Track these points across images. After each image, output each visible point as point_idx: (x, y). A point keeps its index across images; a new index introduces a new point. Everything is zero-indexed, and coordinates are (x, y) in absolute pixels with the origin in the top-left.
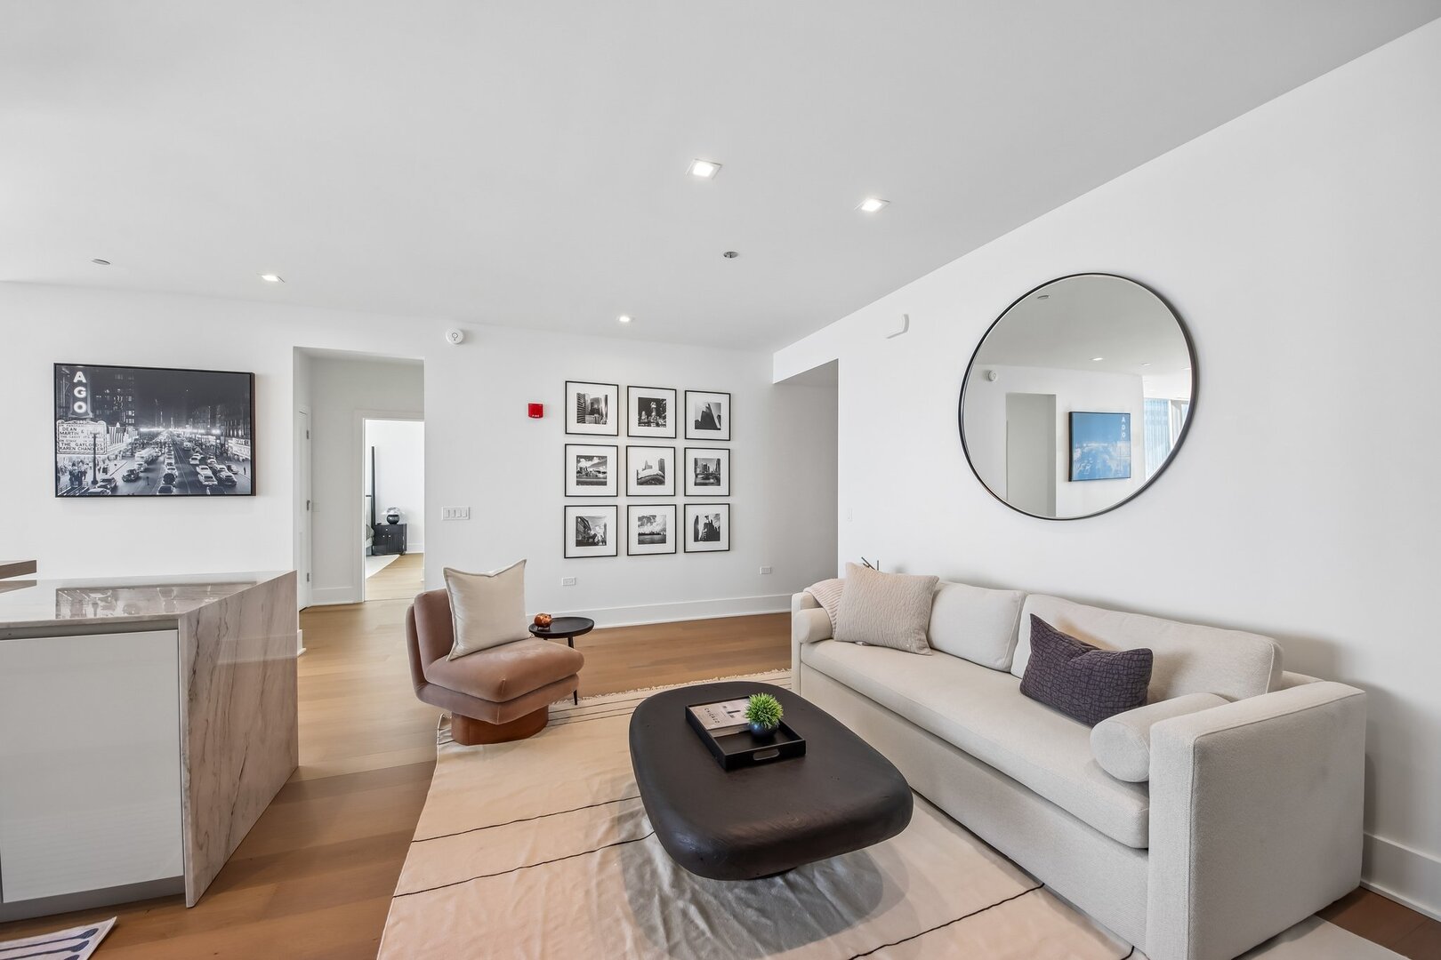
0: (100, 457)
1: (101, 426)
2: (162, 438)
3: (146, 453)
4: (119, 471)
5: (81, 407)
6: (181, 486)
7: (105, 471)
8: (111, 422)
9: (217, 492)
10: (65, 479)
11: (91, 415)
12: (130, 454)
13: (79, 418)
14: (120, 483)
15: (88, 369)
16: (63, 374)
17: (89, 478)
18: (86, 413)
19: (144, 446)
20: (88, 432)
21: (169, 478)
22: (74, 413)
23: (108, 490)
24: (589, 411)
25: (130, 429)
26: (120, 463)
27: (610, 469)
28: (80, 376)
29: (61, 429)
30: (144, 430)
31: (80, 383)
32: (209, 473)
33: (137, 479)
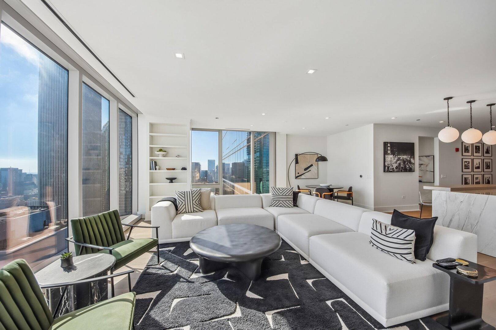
0: (392, 163)
1: (392, 156)
2: (401, 158)
3: (398, 162)
4: (395, 166)
5: (389, 152)
6: (404, 170)
7: (393, 166)
8: (393, 155)
9: (409, 171)
10: (386, 168)
11: (390, 154)
12: (396, 163)
13: (389, 154)
14: (395, 169)
15: (391, 143)
16: (385, 144)
17: (390, 168)
18: (390, 153)
19: (398, 160)
20: (390, 157)
21: (402, 167)
22: (388, 153)
23: (393, 171)
24: (467, 150)
25: (396, 156)
26: (395, 164)
27: (470, 165)
28: (389, 145)
29: (386, 157)
30: (398, 157)
31: (389, 146)
32: (408, 166)
33: (397, 168)
